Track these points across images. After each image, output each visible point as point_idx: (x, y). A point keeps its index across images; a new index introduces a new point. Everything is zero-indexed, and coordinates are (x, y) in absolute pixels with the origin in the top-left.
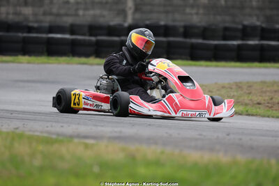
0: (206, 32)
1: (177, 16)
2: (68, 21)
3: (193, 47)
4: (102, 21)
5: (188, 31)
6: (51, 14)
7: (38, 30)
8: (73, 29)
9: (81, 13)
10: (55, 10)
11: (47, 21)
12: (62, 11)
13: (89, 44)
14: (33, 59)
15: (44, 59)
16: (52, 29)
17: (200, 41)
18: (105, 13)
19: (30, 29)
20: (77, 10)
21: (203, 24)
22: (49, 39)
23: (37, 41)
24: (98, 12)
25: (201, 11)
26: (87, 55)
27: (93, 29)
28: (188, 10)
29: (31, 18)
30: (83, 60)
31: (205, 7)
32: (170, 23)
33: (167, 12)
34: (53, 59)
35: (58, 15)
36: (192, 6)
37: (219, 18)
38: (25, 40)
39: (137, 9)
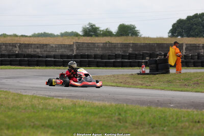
0: (102, 57)
1: (92, 51)
2: (53, 53)
3: (98, 62)
4: (65, 53)
5: (96, 56)
6: (47, 51)
7: (42, 57)
8: (54, 57)
9: (57, 50)
10: (48, 50)
11: (45, 54)
12: (51, 50)
13: (60, 62)
14: (40, 67)
15: (44, 67)
16: (47, 57)
17: (100, 60)
18: (66, 50)
19: (39, 57)
20: (56, 49)
21: (101, 54)
22: (46, 60)
23: (41, 61)
24: (63, 50)
25: (100, 49)
26: (60, 66)
27: (62, 56)
28: (95, 49)
29: (40, 53)
30: (59, 67)
31: (101, 48)
32: (89, 54)
33: (88, 50)
34: (47, 68)
35: (49, 51)
36: (97, 48)
37: (107, 52)
38: (37, 61)
39: (77, 49)
